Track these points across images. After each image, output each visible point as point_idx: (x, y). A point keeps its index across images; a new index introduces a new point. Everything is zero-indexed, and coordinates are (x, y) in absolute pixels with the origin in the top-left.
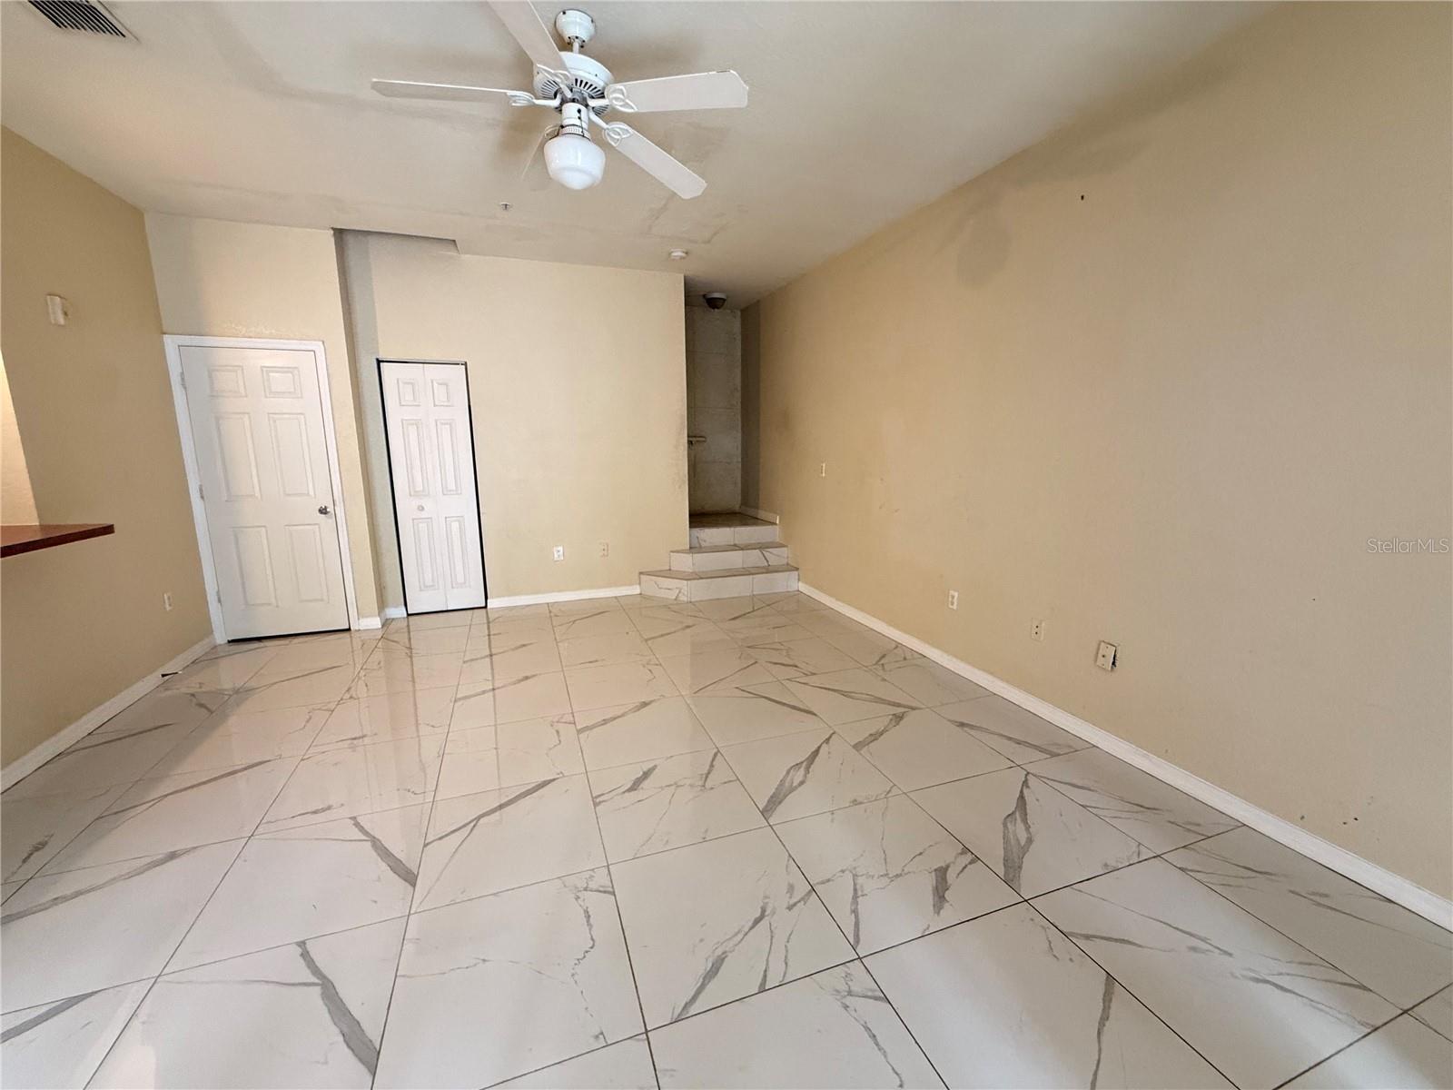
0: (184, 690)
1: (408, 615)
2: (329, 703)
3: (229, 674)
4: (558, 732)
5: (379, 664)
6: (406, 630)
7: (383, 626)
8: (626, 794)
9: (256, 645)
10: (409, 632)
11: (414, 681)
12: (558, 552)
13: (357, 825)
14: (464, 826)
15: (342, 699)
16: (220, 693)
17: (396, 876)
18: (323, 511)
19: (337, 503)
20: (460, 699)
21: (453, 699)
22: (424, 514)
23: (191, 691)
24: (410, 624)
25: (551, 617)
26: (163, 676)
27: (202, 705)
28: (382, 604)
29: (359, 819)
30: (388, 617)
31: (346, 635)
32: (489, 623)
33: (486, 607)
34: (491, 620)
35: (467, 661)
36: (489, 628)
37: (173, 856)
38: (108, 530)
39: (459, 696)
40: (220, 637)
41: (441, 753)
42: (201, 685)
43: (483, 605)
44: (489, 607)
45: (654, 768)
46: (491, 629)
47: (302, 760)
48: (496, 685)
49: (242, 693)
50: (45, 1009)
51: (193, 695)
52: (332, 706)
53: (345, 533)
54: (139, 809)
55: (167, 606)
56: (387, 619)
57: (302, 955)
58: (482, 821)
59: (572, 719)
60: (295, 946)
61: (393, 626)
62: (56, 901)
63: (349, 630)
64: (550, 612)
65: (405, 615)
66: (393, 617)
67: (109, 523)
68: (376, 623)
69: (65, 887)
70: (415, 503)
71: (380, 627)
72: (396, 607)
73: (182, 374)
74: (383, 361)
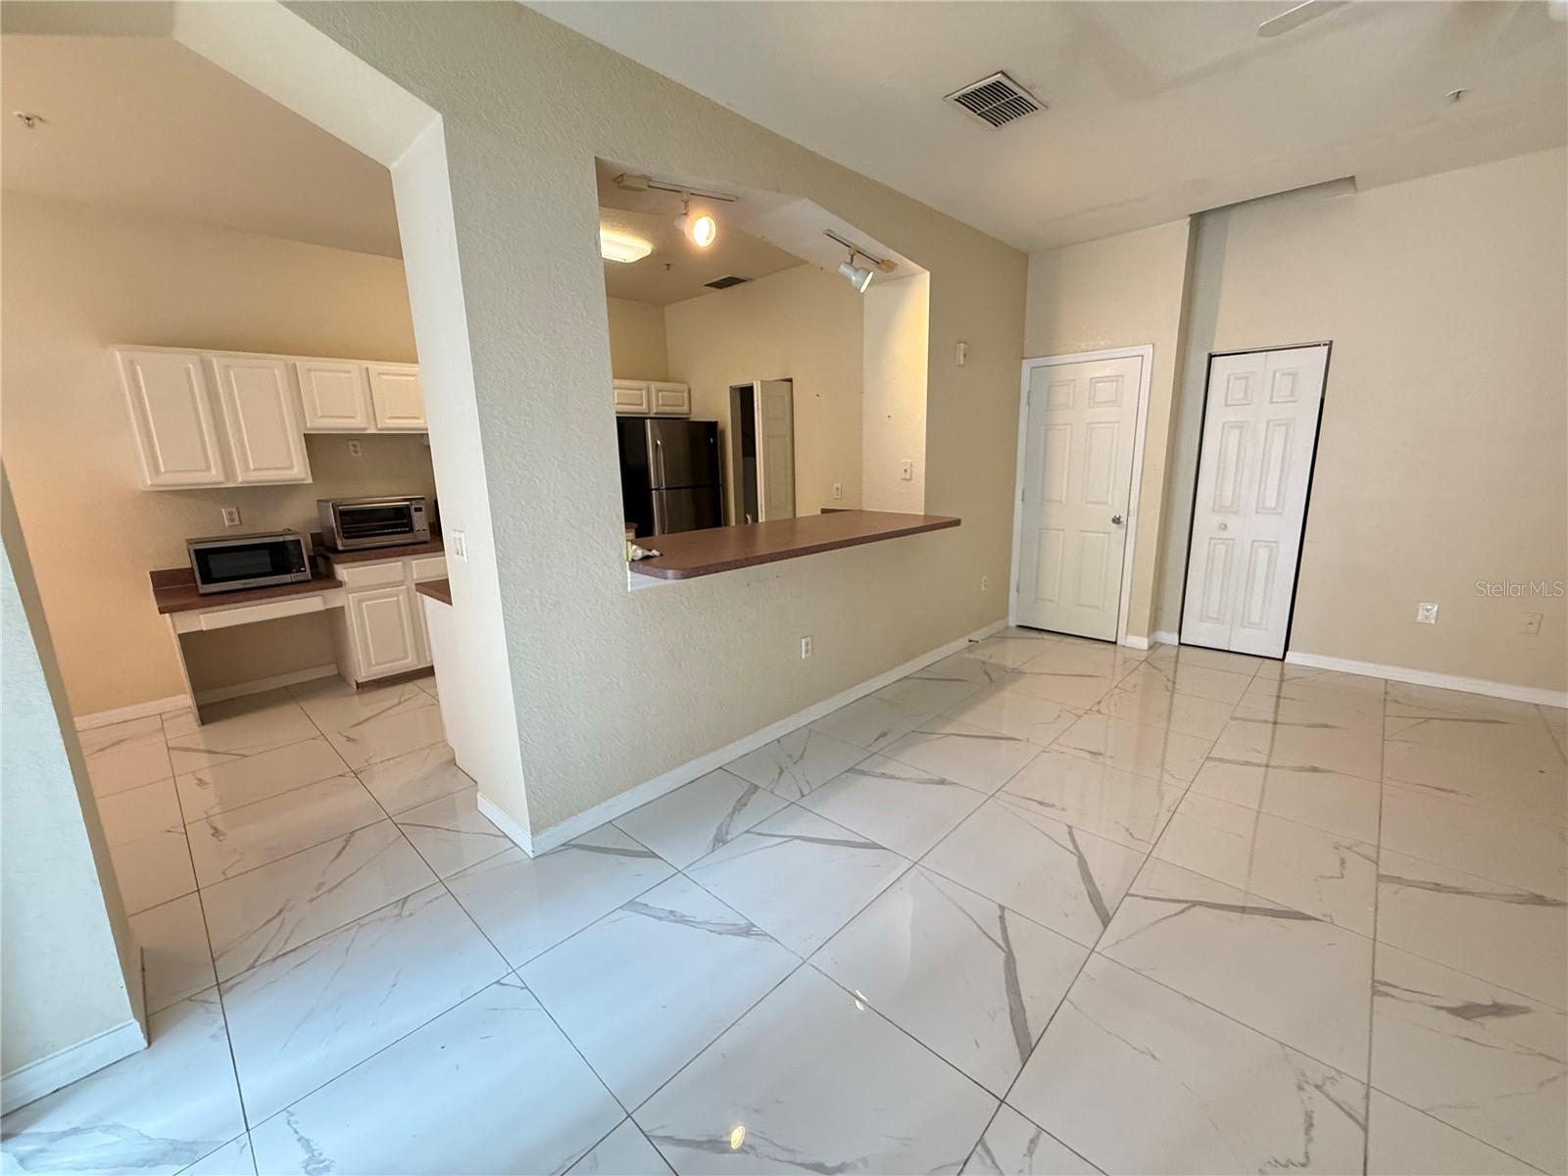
0: (979, 657)
1: (1180, 644)
2: (1079, 708)
3: (1013, 653)
4: (1343, 862)
5: (1135, 686)
6: (1174, 660)
7: (1150, 648)
8: (1443, 1014)
9: (1035, 634)
10: (1177, 662)
11: (1169, 719)
12: (1428, 612)
13: (1071, 834)
14: (1179, 901)
15: (1090, 710)
16: (1004, 669)
17: (1091, 905)
18: (1117, 521)
19: (1131, 513)
20: (1213, 759)
21: (1205, 756)
22: (1226, 535)
23: (983, 659)
24: (1181, 654)
25: (1385, 700)
26: (970, 641)
27: (987, 674)
28: (1155, 625)
29: (1074, 831)
30: (1158, 641)
31: (1111, 647)
32: (1282, 681)
33: (1283, 659)
34: (1286, 678)
35: (1236, 719)
36: (1280, 687)
37: (942, 782)
38: (957, 523)
39: (1211, 755)
40: (1013, 621)
41: (1173, 809)
42: (991, 656)
43: (1281, 657)
44: (1286, 661)
45: (1525, 1010)
46: (1283, 689)
47: (1044, 751)
48: (1272, 764)
49: (1018, 673)
50: (863, 840)
51: (983, 663)
52: (1080, 712)
53: (1133, 545)
54: (932, 737)
55: (983, 585)
56: (1156, 643)
57: (1000, 917)
58: (1197, 909)
59: (1374, 855)
60: (996, 906)
61: (1162, 650)
62: (883, 775)
63: (1115, 643)
64: (1386, 693)
65: (1177, 643)
66: (1163, 641)
67: (958, 517)
68: (1143, 643)
69: (890, 768)
70: (1218, 519)
71: (1146, 648)
72: (1168, 632)
73: (1030, 392)
74: (1216, 356)
